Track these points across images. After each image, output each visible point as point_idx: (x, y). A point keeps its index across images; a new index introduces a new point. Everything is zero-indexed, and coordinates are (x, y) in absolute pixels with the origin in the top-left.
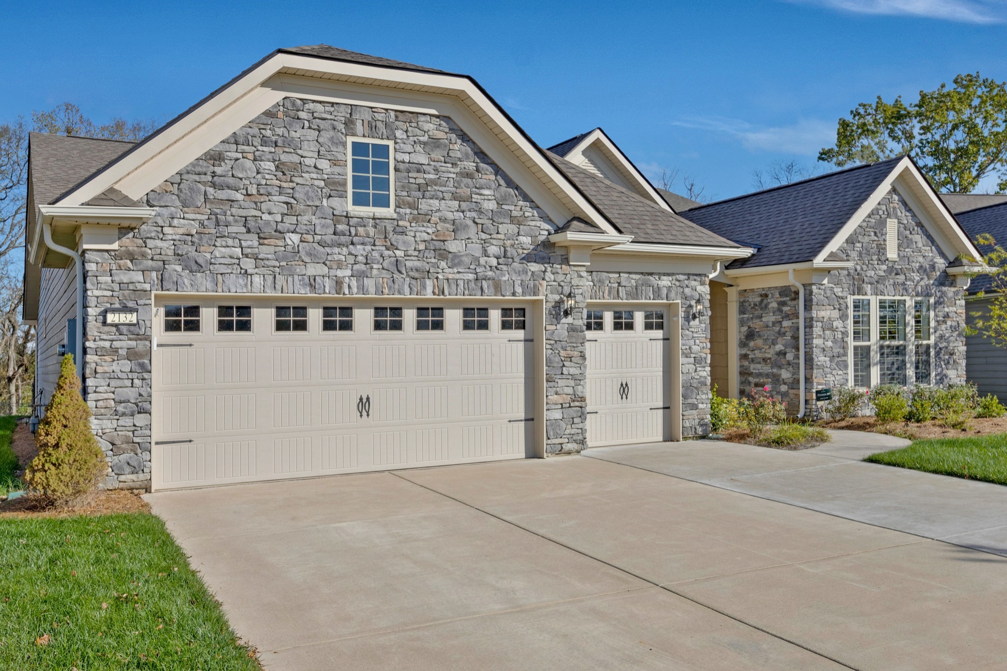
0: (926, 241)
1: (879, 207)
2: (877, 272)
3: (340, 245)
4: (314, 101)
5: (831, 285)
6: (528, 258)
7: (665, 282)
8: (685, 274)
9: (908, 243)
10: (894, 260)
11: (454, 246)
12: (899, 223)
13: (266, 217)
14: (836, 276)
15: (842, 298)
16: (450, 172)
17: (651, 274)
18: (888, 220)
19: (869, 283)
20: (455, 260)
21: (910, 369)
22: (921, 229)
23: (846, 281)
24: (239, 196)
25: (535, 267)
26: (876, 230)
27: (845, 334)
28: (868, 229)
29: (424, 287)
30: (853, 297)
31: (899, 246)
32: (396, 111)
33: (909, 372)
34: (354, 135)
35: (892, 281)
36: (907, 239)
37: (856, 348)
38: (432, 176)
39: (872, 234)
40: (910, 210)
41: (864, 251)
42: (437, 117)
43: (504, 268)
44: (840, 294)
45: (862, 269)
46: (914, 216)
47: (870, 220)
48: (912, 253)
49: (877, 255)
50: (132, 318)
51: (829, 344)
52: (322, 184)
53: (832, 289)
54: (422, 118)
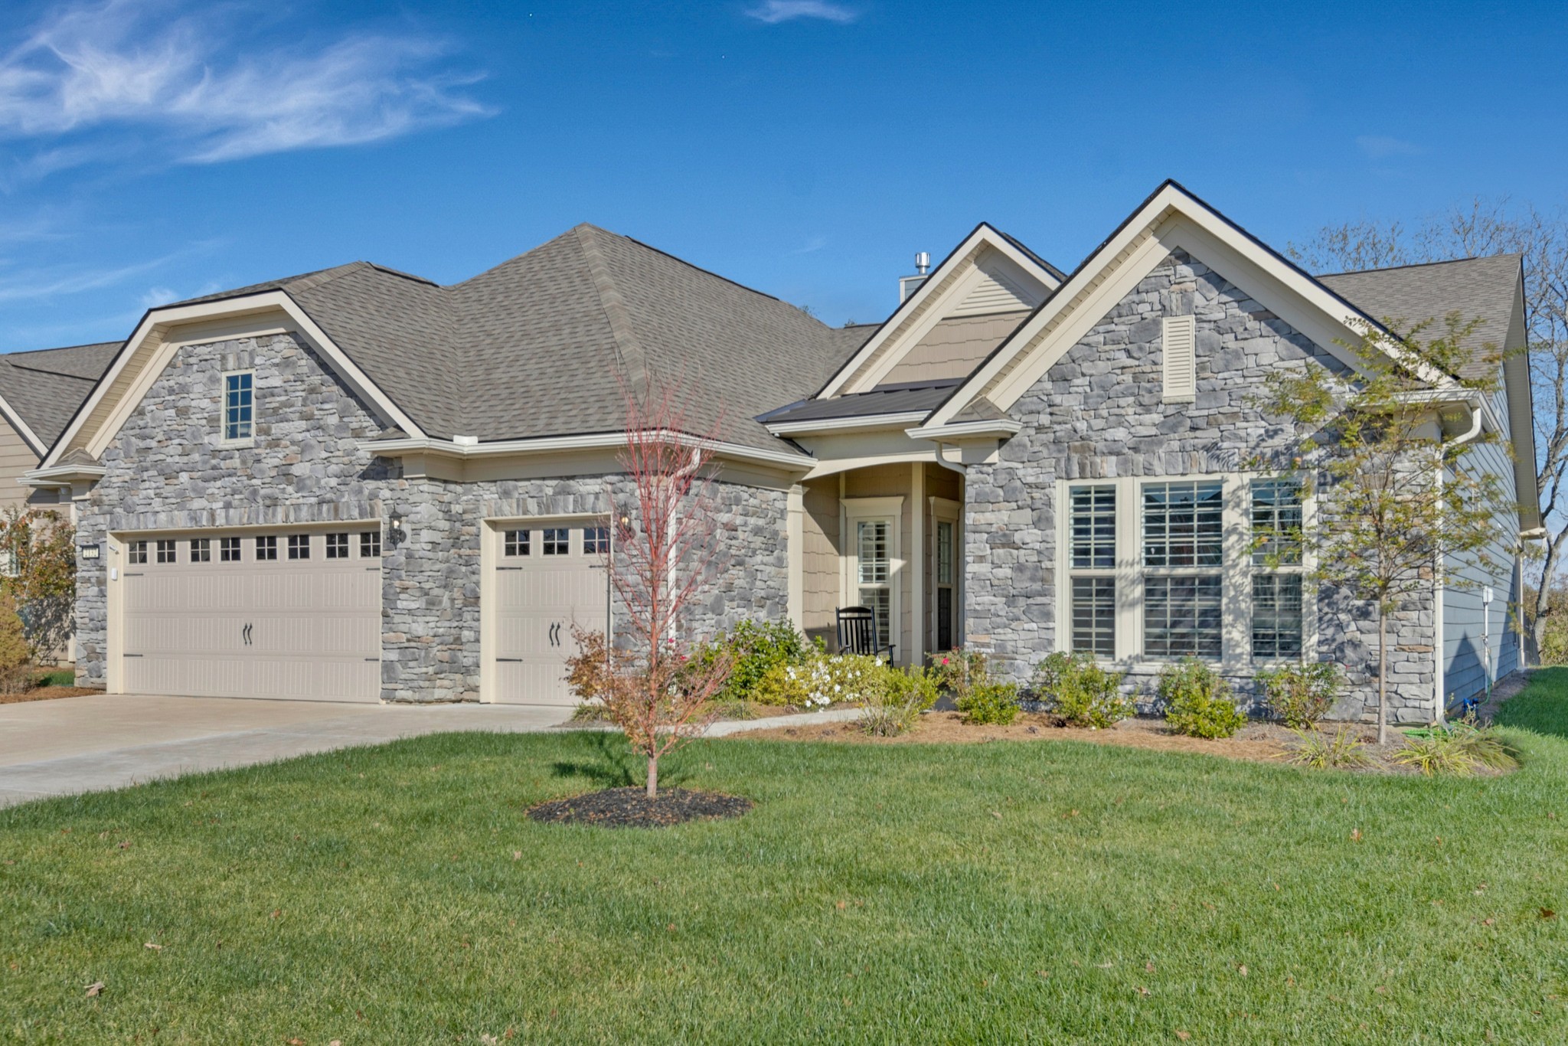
0: (1287, 349)
1: (1136, 298)
2: (1133, 430)
3: (215, 479)
4: (200, 345)
5: (1007, 464)
6: (364, 476)
7: (592, 486)
8: (617, 474)
9: (1227, 361)
10: (1186, 400)
11: (299, 469)
12: (1198, 321)
13: (169, 460)
14: (1025, 446)
15: (1037, 487)
16: (299, 393)
17: (573, 477)
18: (1166, 322)
19: (1111, 453)
20: (300, 484)
21: (1233, 626)
22: (1269, 325)
23: (1050, 454)
24: (153, 444)
25: (370, 485)
26: (1129, 347)
27: (1047, 553)
28: (1107, 348)
29: (274, 515)
30: (1067, 484)
31: (1201, 368)
32: (257, 337)
33: (1229, 633)
34: (226, 370)
35: (1176, 445)
36: (1225, 353)
37: (1077, 581)
38: (283, 398)
39: (1122, 355)
40: (1232, 291)
41: (1096, 391)
42: (287, 334)
43: (342, 488)
44: (1030, 480)
45: (1090, 427)
46: (1243, 300)
47: (1113, 327)
48: (1239, 381)
49: (1132, 394)
50: (94, 553)
51: (1005, 572)
52: (204, 422)
53: (1010, 471)
54: (276, 339)
